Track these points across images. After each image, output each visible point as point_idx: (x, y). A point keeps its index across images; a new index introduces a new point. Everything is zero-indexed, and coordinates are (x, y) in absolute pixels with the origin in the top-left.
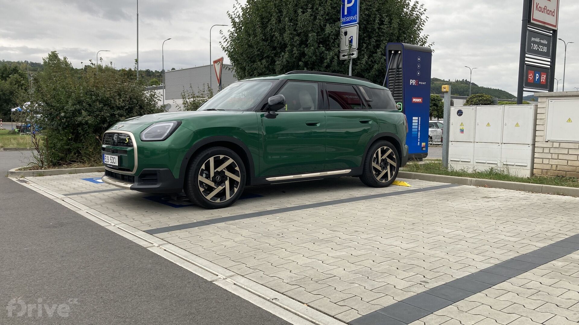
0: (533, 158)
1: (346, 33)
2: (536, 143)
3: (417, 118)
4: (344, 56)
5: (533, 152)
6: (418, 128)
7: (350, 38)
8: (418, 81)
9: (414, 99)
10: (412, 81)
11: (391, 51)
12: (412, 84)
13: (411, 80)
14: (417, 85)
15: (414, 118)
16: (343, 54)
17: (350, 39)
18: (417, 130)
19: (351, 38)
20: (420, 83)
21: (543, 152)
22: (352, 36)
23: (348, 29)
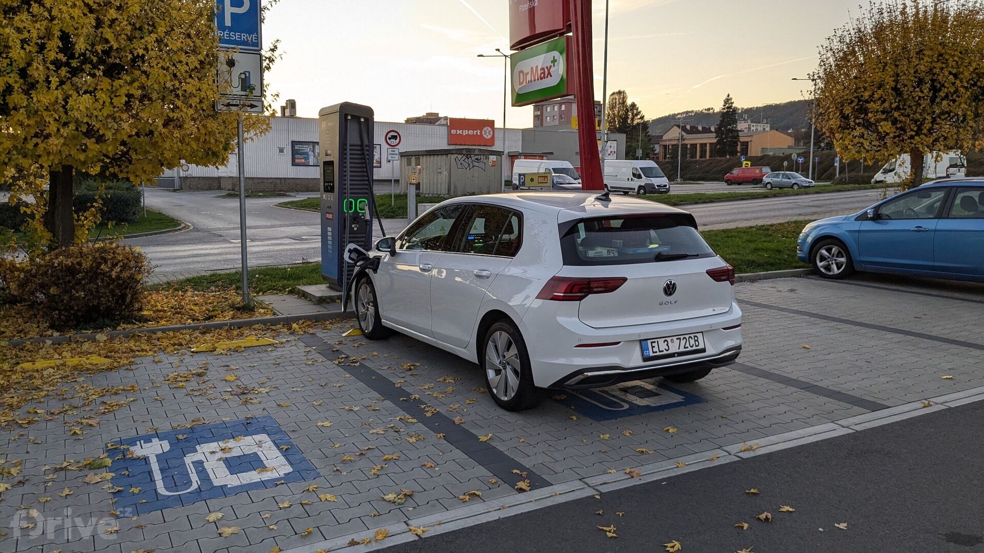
1: (231, 63)
4: (229, 105)
7: (241, 73)
17: (243, 76)
19: (245, 74)
22: (249, 72)
23: (236, 57)
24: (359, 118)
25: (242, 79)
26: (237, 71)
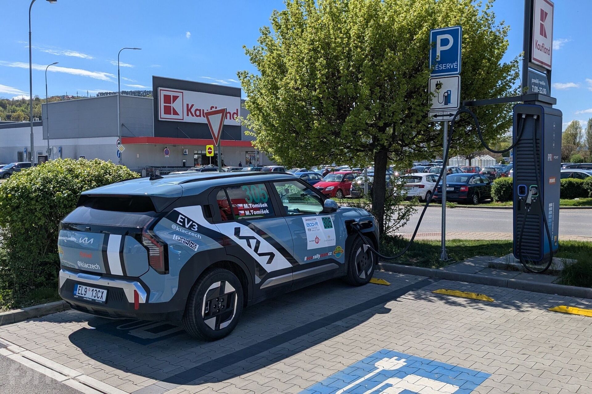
3: (552, 204)
4: (436, 116)
7: (445, 93)
8: (553, 155)
11: (521, 115)
13: (549, 154)
14: (553, 160)
16: (434, 114)
17: (446, 94)
18: (551, 220)
19: (448, 93)
22: (450, 91)
23: (442, 81)
24: (533, 116)
25: (445, 96)
26: (442, 91)
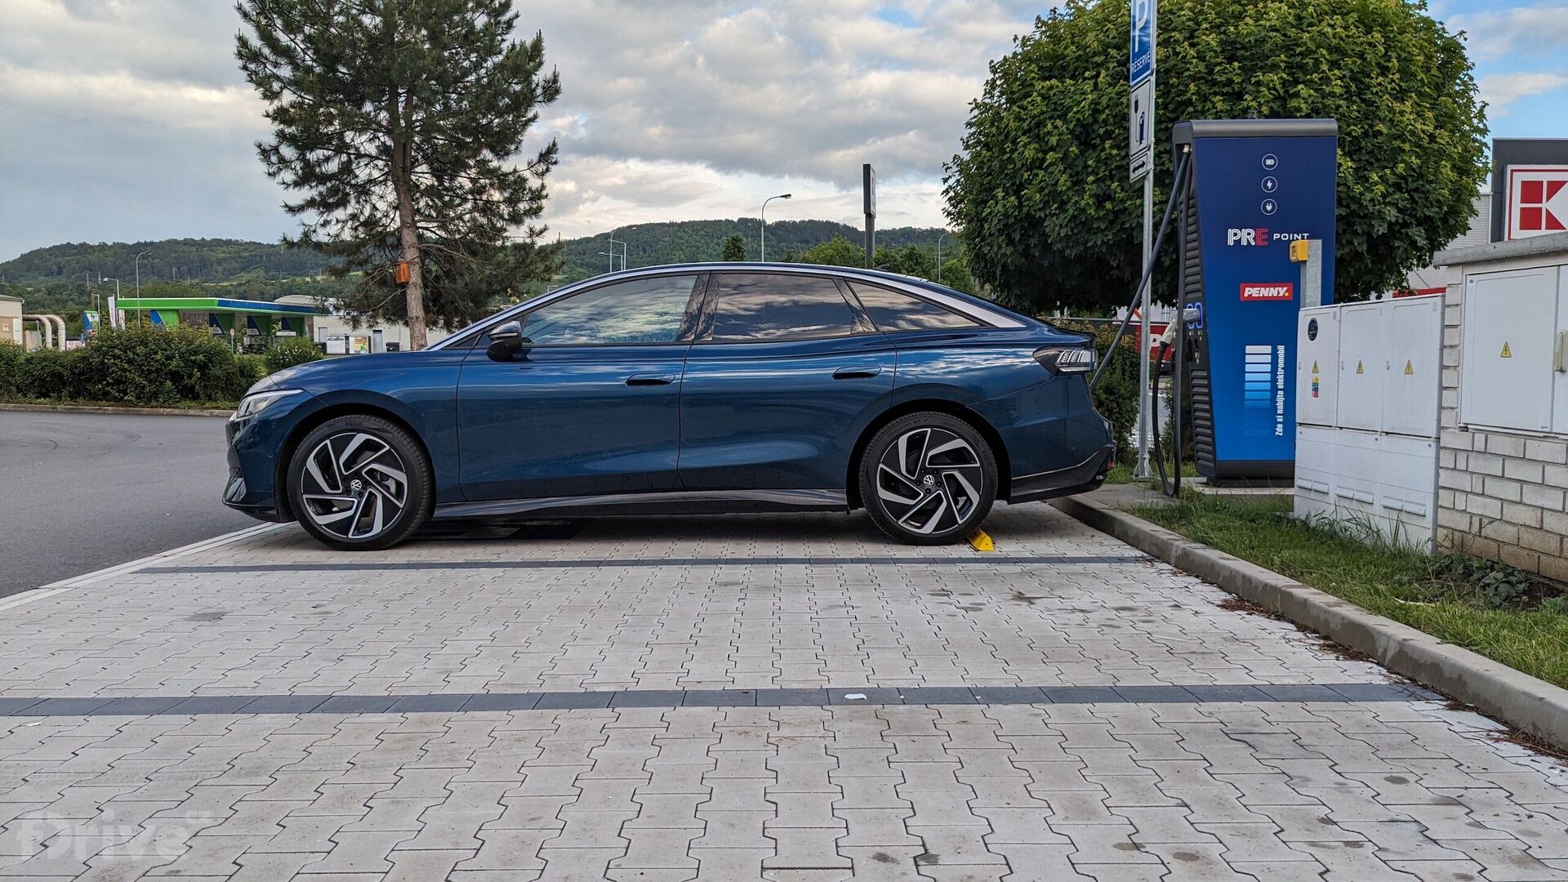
0: (1438, 487)
1: (1137, 106)
2: (1443, 435)
3: (1268, 349)
4: (1135, 169)
5: (1438, 467)
6: (1274, 380)
7: (1142, 116)
8: (1267, 231)
9: (1247, 289)
10: (1235, 234)
12: (1238, 242)
13: (1231, 232)
14: (1266, 243)
15: (1249, 349)
16: (1133, 166)
17: (1141, 122)
18: (1268, 386)
20: (1276, 236)
21: (1455, 469)
22: (1144, 113)
23: (1139, 92)
26: (1138, 115)
